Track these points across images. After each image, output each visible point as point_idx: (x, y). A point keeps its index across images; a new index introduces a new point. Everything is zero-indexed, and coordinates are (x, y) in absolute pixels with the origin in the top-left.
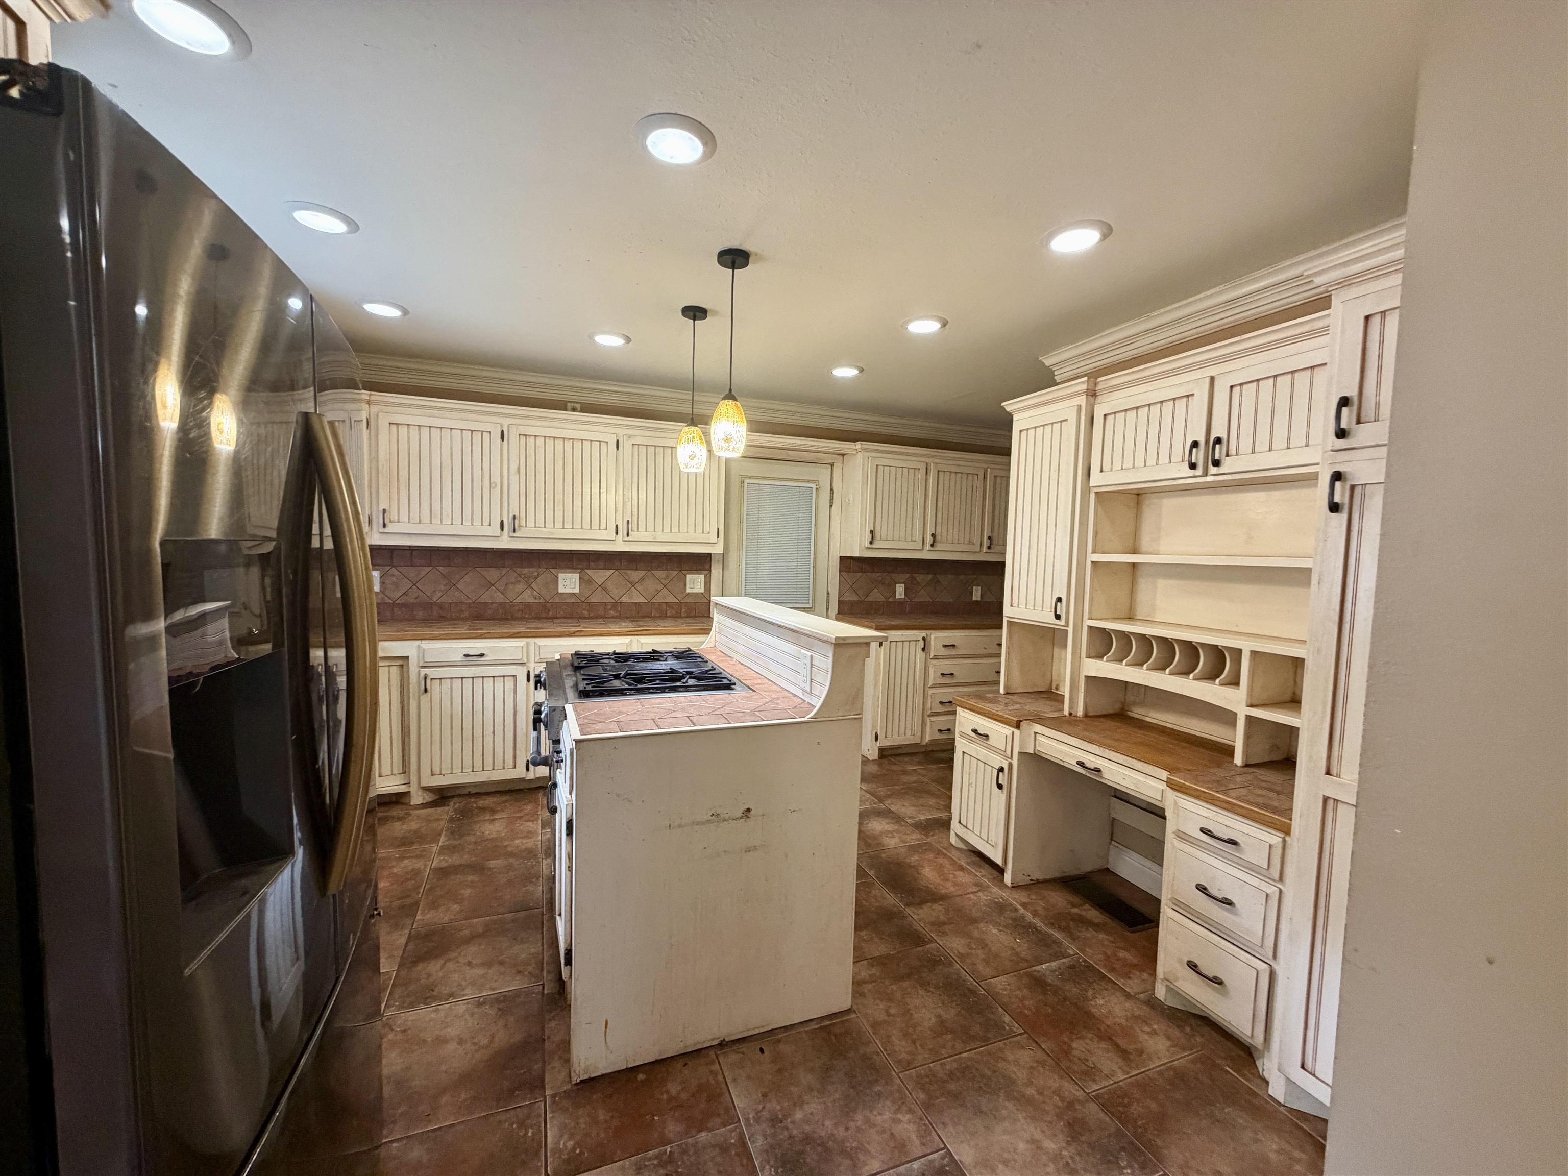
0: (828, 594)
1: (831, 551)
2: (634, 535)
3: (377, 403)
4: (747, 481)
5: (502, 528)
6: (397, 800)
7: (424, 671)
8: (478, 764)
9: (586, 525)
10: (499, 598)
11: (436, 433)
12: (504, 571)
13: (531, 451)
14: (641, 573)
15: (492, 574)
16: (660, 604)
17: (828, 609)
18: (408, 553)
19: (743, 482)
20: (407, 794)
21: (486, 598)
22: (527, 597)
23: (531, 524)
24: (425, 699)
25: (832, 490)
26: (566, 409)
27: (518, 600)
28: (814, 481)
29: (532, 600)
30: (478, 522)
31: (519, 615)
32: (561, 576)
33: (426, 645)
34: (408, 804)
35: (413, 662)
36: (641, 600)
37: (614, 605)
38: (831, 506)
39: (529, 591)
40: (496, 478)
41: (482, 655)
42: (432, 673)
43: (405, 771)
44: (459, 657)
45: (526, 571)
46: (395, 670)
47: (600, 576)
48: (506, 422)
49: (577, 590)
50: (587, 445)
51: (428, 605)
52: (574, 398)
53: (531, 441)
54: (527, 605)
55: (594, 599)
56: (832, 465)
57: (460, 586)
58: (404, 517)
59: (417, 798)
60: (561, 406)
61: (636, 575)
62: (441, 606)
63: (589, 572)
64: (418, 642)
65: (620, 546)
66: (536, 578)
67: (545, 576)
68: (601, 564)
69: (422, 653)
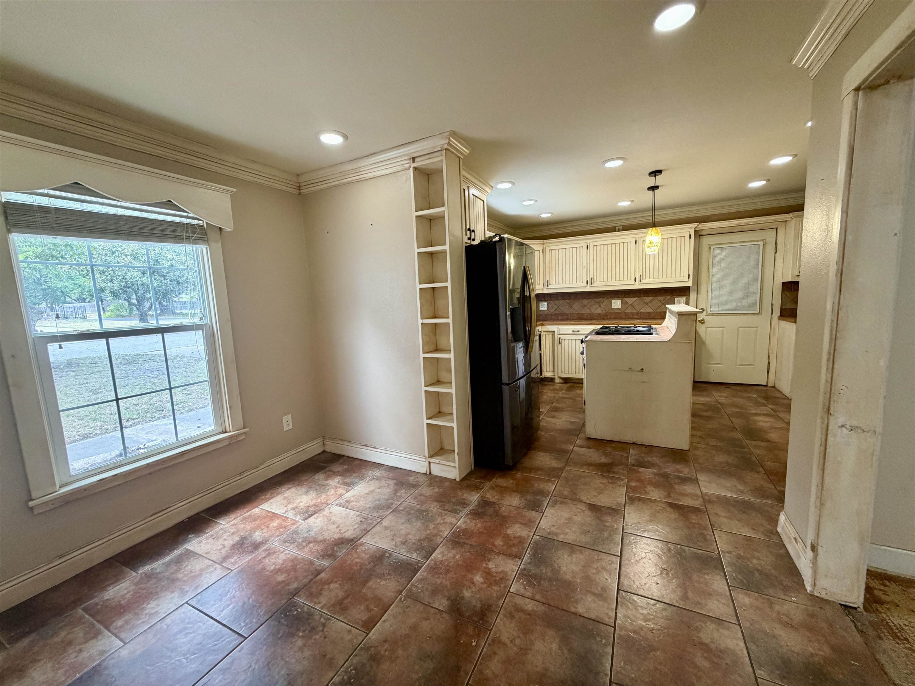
0: (772, 305)
1: (775, 279)
2: (643, 281)
3: (545, 243)
4: (712, 247)
5: (587, 283)
6: (552, 380)
7: (559, 336)
8: (577, 371)
9: (621, 279)
10: (588, 311)
11: (564, 250)
12: (590, 300)
13: (598, 251)
14: (651, 298)
15: (585, 302)
16: (660, 313)
17: (772, 314)
18: (556, 295)
19: (710, 248)
20: (554, 378)
21: (583, 311)
22: (599, 311)
23: (598, 280)
24: (560, 346)
25: (776, 243)
26: (615, 231)
27: (595, 312)
28: (762, 240)
29: (600, 312)
30: (578, 282)
31: (596, 317)
32: (613, 301)
33: (560, 327)
34: (554, 382)
35: (556, 333)
36: (651, 311)
37: (637, 314)
38: (775, 253)
39: (599, 308)
40: (585, 264)
41: (578, 331)
42: (562, 337)
43: (554, 371)
44: (571, 332)
45: (598, 300)
46: (551, 336)
47: (630, 300)
48: (588, 241)
49: (620, 307)
50: (622, 245)
51: (563, 315)
52: (619, 224)
53: (598, 247)
54: (599, 314)
55: (627, 311)
56: (777, 229)
57: (574, 306)
58: (554, 283)
59: (557, 380)
60: (613, 230)
61: (647, 299)
62: (567, 315)
63: (625, 299)
64: (557, 326)
65: (637, 286)
66: (603, 303)
67: (606, 302)
68: (631, 295)
69: (559, 330)
